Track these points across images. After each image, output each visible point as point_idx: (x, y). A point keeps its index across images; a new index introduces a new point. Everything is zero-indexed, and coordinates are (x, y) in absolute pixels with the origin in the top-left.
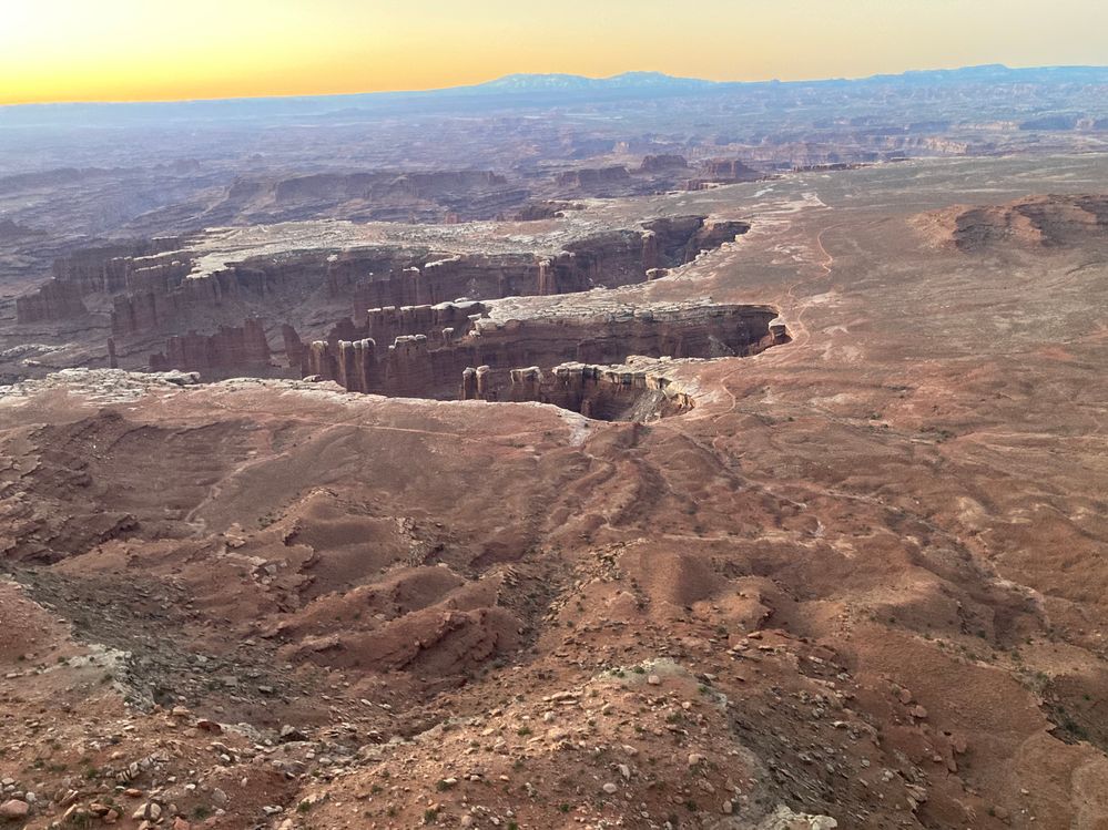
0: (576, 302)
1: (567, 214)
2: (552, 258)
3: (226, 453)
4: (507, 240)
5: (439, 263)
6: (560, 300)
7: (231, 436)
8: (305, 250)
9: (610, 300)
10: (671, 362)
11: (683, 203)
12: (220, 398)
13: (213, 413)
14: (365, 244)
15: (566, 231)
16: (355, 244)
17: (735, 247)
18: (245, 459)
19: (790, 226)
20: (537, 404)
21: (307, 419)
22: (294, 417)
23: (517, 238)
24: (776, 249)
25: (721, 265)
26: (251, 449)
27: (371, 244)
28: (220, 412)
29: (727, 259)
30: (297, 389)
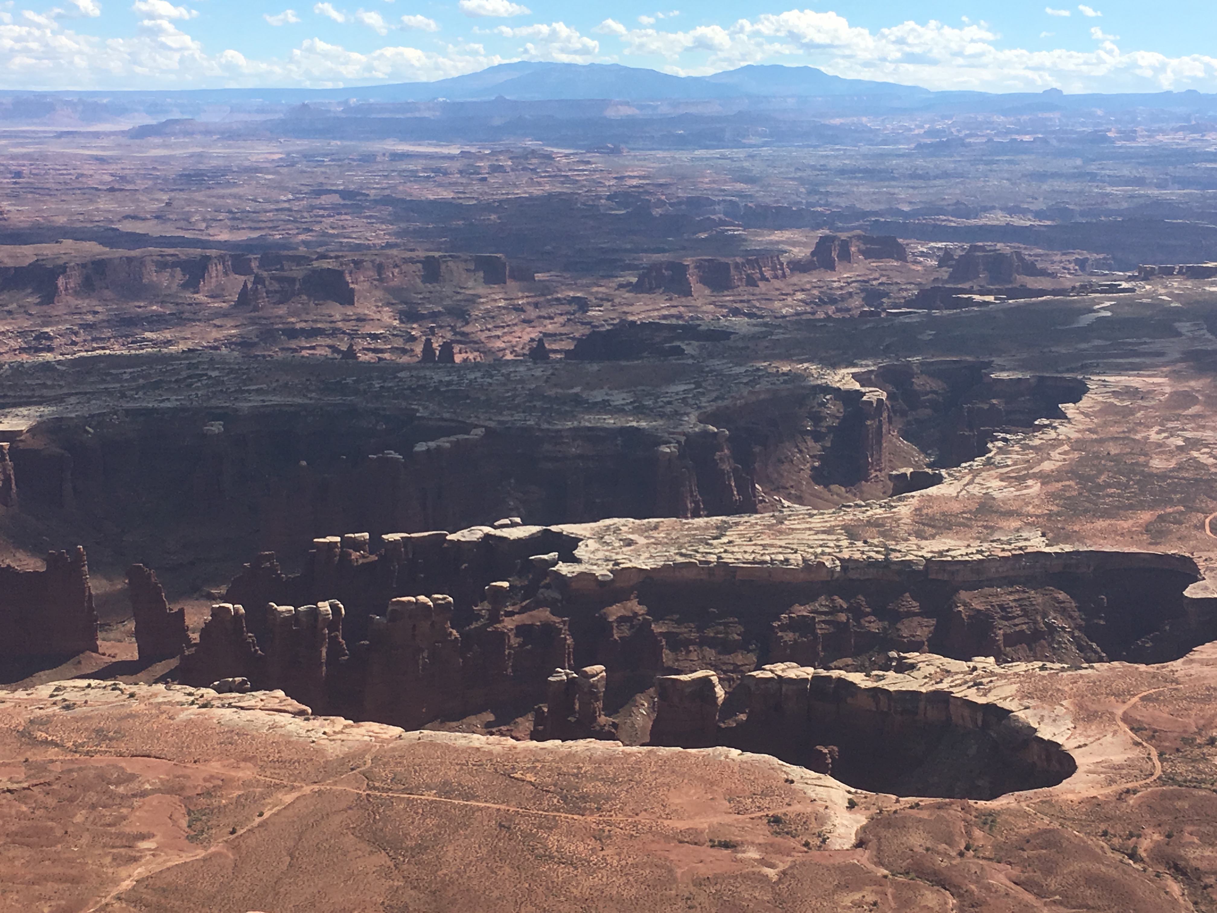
0: (758, 534)
1: (690, 348)
2: (683, 439)
3: (92, 845)
4: (577, 400)
5: (444, 442)
6: (722, 530)
7: (93, 807)
8: (154, 410)
9: (829, 531)
10: (998, 670)
11: (928, 335)
12: (44, 722)
13: (38, 756)
14: (276, 399)
15: (698, 385)
16: (255, 401)
17: (1064, 430)
18: (135, 859)
19: (1168, 390)
20: (735, 753)
21: (247, 772)
22: (215, 767)
23: (598, 396)
24: (1154, 435)
25: (1047, 466)
26: (143, 837)
27: (290, 400)
28: (52, 753)
29: (1055, 454)
30: (204, 706)
